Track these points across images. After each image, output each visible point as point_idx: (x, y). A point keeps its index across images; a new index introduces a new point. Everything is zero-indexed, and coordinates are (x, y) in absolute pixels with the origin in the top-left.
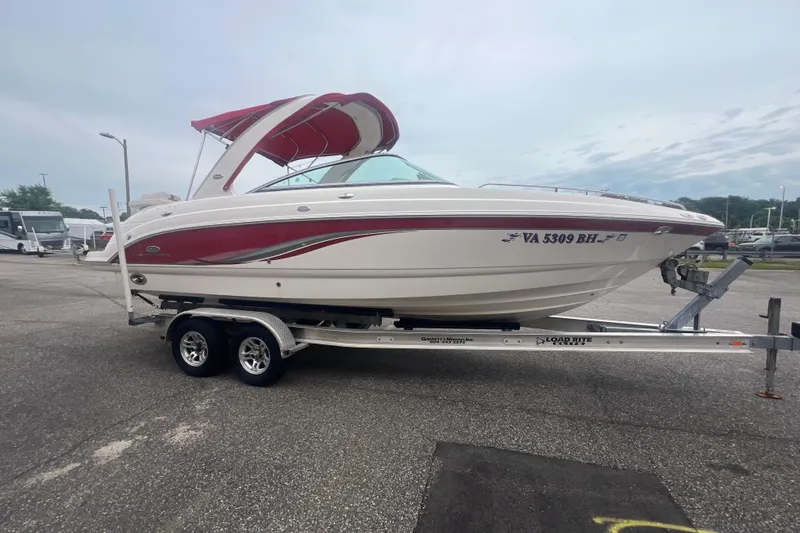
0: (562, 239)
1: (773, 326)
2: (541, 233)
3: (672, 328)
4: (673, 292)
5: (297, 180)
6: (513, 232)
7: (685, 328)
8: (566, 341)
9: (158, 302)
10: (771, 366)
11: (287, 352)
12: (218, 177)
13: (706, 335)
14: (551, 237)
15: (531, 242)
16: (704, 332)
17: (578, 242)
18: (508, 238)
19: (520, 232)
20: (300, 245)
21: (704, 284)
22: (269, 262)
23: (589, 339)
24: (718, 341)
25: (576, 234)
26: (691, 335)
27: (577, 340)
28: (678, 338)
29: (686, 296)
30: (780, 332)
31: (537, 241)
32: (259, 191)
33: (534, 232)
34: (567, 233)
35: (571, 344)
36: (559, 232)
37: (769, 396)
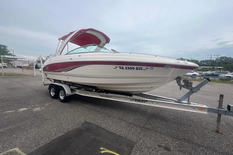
0: (131, 68)
1: (220, 105)
2: (124, 67)
3: (179, 101)
4: (180, 89)
6: (116, 66)
7: (184, 102)
8: (139, 101)
9: (53, 81)
10: (219, 120)
11: (67, 95)
12: (60, 51)
13: (191, 105)
14: (127, 68)
15: (122, 69)
17: (136, 69)
18: (115, 68)
19: (118, 66)
20: (70, 68)
21: (191, 87)
22: (65, 72)
23: (147, 101)
24: (194, 108)
25: (135, 67)
26: (187, 105)
27: (142, 101)
28: (181, 105)
30: (223, 108)
31: (123, 69)
32: (66, 55)
33: (122, 66)
34: (132, 67)
35: (141, 102)
36: (130, 66)
37: (217, 131)
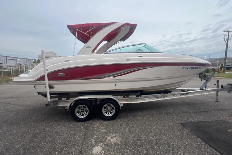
3: (202, 89)
4: (201, 80)
5: (121, 50)
7: (204, 89)
8: (186, 94)
10: (217, 95)
16: (208, 89)
20: (126, 71)
21: (207, 78)
22: (114, 77)
23: (190, 93)
24: (211, 91)
27: (188, 94)
28: (203, 91)
29: (204, 81)
30: (219, 87)
37: (217, 101)
